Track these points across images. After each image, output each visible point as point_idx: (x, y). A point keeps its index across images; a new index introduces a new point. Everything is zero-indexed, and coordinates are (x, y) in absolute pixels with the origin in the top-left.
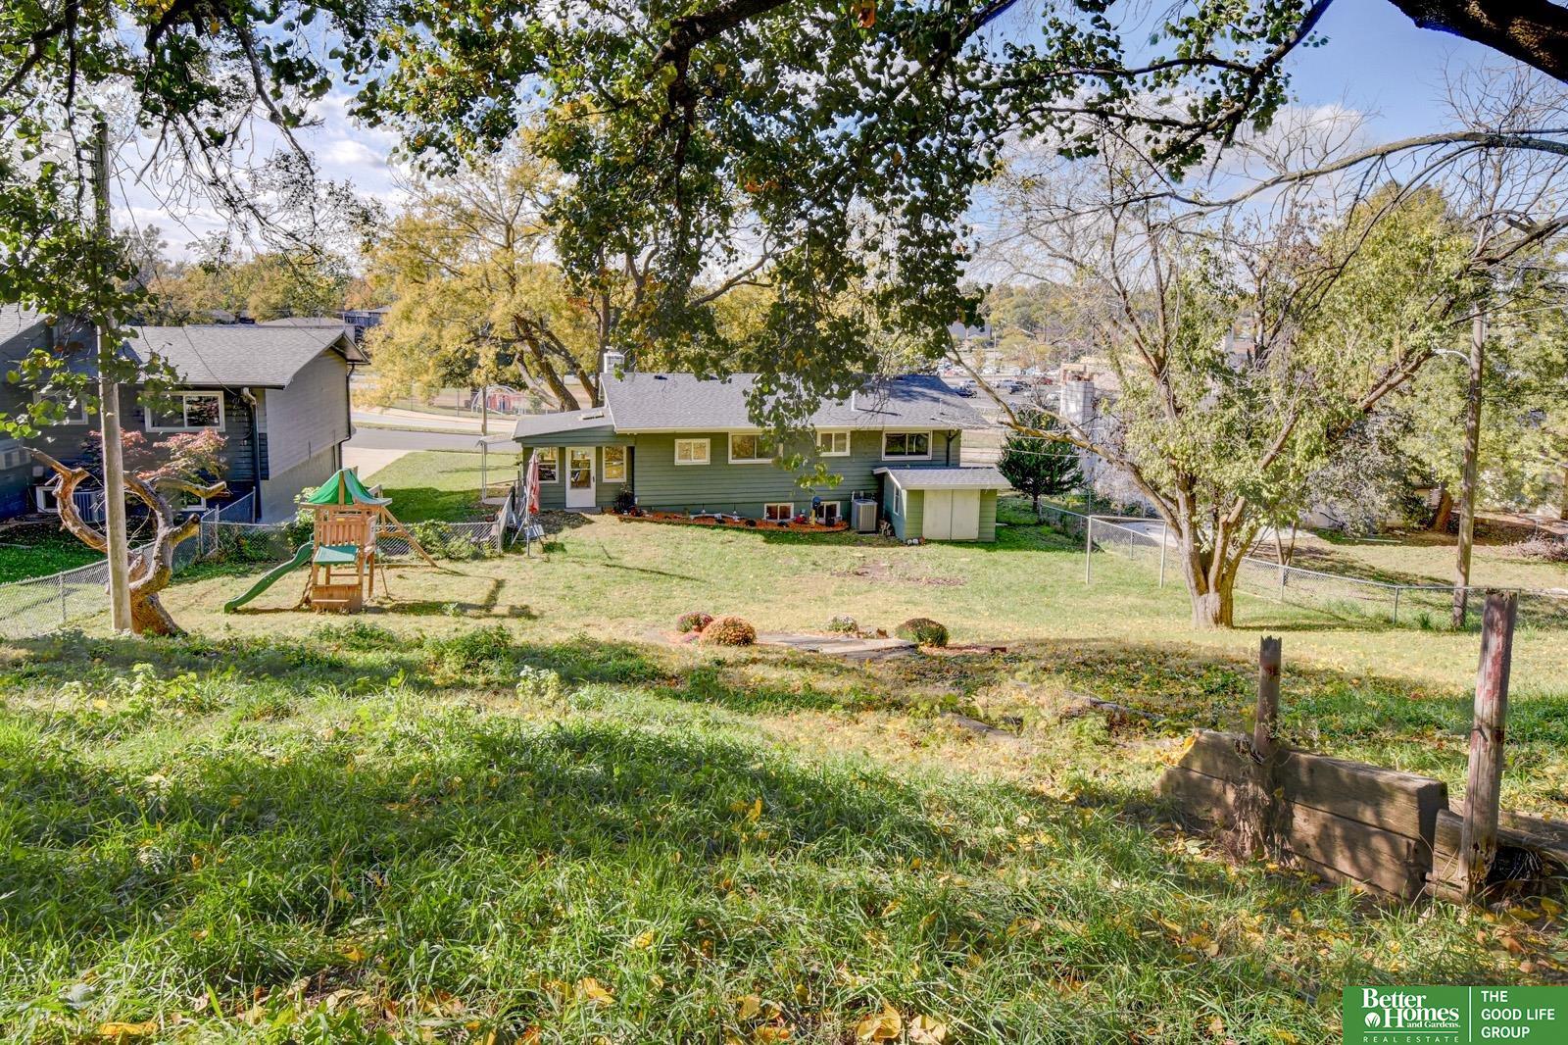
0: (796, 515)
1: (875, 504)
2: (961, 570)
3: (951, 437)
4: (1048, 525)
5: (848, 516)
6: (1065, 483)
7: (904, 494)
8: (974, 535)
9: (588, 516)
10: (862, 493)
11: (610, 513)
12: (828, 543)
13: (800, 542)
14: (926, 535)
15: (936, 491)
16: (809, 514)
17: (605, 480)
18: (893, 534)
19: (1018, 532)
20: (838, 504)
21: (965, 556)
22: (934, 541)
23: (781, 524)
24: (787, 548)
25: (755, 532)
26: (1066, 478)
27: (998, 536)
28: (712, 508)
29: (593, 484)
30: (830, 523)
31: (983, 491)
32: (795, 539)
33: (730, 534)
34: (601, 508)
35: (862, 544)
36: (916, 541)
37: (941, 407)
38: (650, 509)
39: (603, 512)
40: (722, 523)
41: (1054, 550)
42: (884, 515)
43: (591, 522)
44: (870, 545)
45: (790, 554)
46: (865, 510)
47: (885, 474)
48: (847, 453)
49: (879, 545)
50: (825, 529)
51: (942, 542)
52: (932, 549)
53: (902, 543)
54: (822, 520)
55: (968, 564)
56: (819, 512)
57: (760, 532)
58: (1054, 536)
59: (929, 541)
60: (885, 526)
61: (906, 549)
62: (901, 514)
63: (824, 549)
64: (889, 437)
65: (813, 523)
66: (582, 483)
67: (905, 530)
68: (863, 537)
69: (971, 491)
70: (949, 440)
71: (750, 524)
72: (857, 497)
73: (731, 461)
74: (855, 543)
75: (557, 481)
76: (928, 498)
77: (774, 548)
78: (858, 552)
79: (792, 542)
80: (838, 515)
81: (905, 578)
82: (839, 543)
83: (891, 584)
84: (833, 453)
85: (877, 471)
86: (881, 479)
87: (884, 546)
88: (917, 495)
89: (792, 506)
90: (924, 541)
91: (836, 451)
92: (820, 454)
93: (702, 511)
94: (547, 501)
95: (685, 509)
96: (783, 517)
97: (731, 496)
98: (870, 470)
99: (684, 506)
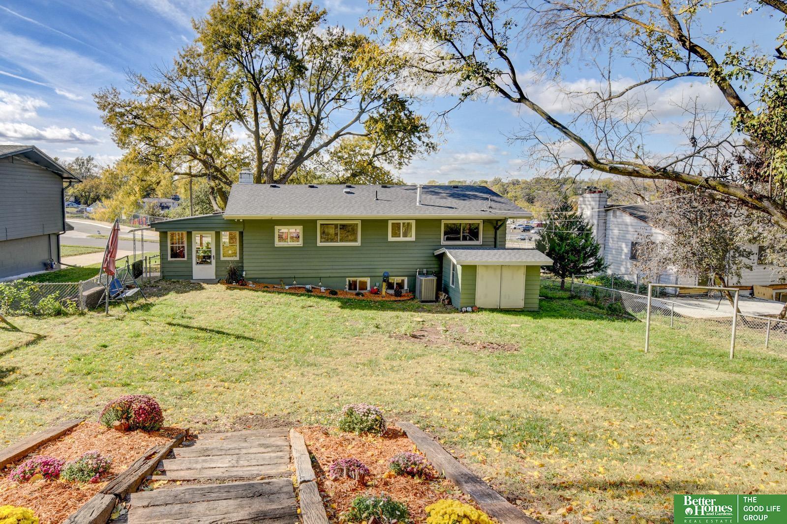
0: (372, 287)
1: (435, 278)
2: (514, 335)
3: (497, 225)
4: (579, 298)
5: (413, 289)
6: (588, 267)
7: (459, 269)
8: (521, 304)
10: (425, 271)
11: (223, 283)
12: (394, 309)
13: (370, 308)
14: (478, 304)
15: (486, 267)
16: (381, 286)
17: (222, 258)
18: (450, 303)
19: (555, 304)
20: (406, 279)
21: (514, 323)
22: (485, 310)
23: (358, 294)
24: (357, 312)
25: (334, 299)
26: (588, 263)
27: (540, 307)
28: (305, 280)
29: (213, 261)
30: (398, 294)
31: (528, 267)
32: (368, 306)
33: (312, 301)
34: (218, 281)
35: (424, 310)
36: (469, 309)
37: (489, 203)
38: (255, 281)
40: (309, 293)
41: (595, 319)
42: (442, 287)
44: (429, 311)
45: (359, 317)
46: (427, 284)
47: (444, 254)
48: (413, 238)
49: (437, 312)
50: (393, 298)
51: (493, 310)
52: (484, 316)
53: (458, 310)
54: (392, 292)
55: (518, 329)
56: (390, 286)
57: (339, 300)
58: (588, 307)
59: (481, 309)
60: (443, 296)
61: (461, 315)
62: (457, 286)
63: (390, 314)
64: (446, 225)
65: (384, 293)
66: (205, 260)
67: (459, 299)
68: (425, 305)
69: (519, 267)
70: (496, 229)
71: (333, 294)
72: (421, 274)
73: (319, 244)
74: (417, 310)
75: (186, 258)
76: (480, 272)
77: (347, 312)
78: (418, 317)
79: (362, 308)
80: (406, 287)
81: (460, 341)
82: (404, 310)
83: (446, 348)
84: (402, 239)
85: (437, 253)
86: (441, 257)
87: (441, 312)
88: (471, 270)
89: (368, 280)
90: (476, 309)
91: (403, 236)
92: (391, 239)
93: (295, 282)
94: (178, 274)
95: (281, 281)
96: (361, 289)
97: (319, 271)
98: (431, 251)
99: (281, 279)
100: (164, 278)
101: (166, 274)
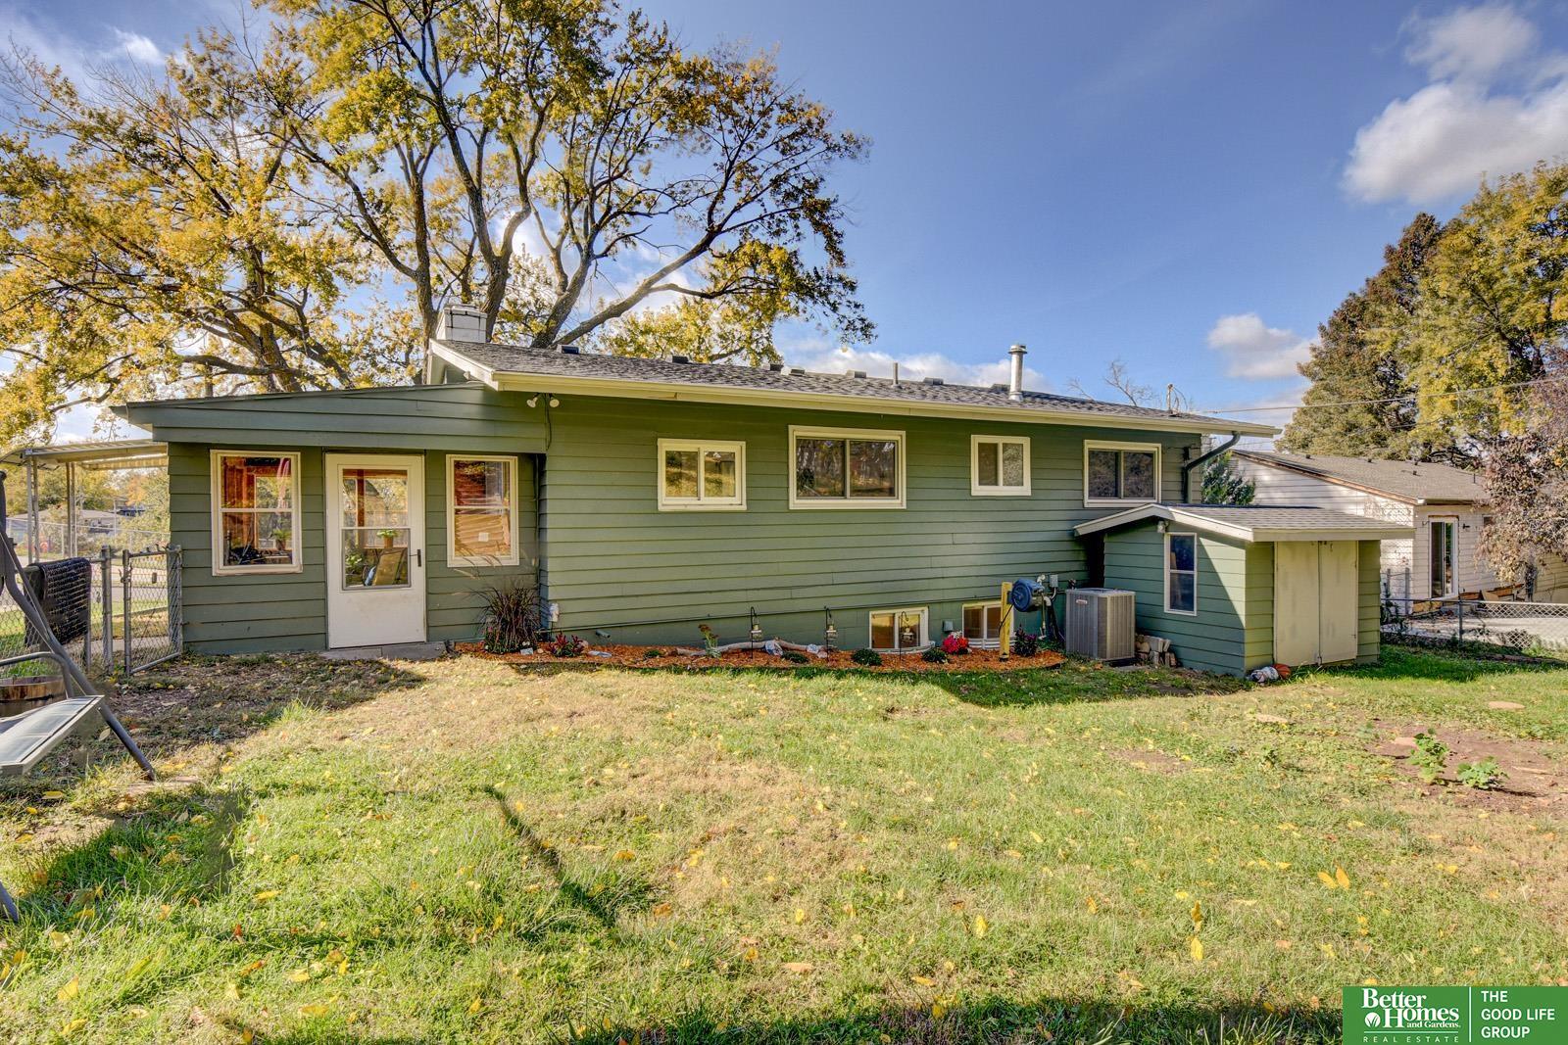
0: (934, 635)
8: (1351, 652)
9: (401, 665)
10: (1054, 580)
11: (476, 652)
14: (1280, 654)
15: (1293, 545)
17: (454, 560)
18: (1178, 661)
23: (932, 658)
29: (417, 574)
30: (1025, 649)
31: (1362, 545)
34: (444, 643)
36: (1272, 673)
38: (602, 637)
39: (450, 652)
43: (414, 681)
48: (1025, 490)
60: (1154, 643)
67: (1237, 645)
69: (1347, 545)
71: (870, 661)
73: (793, 504)
75: (296, 566)
76: (1282, 558)
84: (1001, 490)
89: (924, 616)
91: (1007, 483)
92: (978, 490)
93: (756, 631)
94: (258, 630)
95: (703, 628)
96: (903, 643)
97: (796, 593)
98: (1066, 526)
99: (703, 624)
100: (190, 647)
101: (202, 633)
